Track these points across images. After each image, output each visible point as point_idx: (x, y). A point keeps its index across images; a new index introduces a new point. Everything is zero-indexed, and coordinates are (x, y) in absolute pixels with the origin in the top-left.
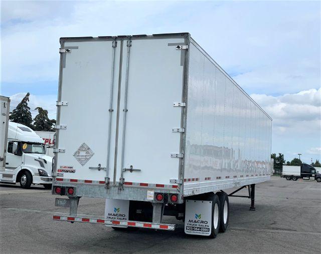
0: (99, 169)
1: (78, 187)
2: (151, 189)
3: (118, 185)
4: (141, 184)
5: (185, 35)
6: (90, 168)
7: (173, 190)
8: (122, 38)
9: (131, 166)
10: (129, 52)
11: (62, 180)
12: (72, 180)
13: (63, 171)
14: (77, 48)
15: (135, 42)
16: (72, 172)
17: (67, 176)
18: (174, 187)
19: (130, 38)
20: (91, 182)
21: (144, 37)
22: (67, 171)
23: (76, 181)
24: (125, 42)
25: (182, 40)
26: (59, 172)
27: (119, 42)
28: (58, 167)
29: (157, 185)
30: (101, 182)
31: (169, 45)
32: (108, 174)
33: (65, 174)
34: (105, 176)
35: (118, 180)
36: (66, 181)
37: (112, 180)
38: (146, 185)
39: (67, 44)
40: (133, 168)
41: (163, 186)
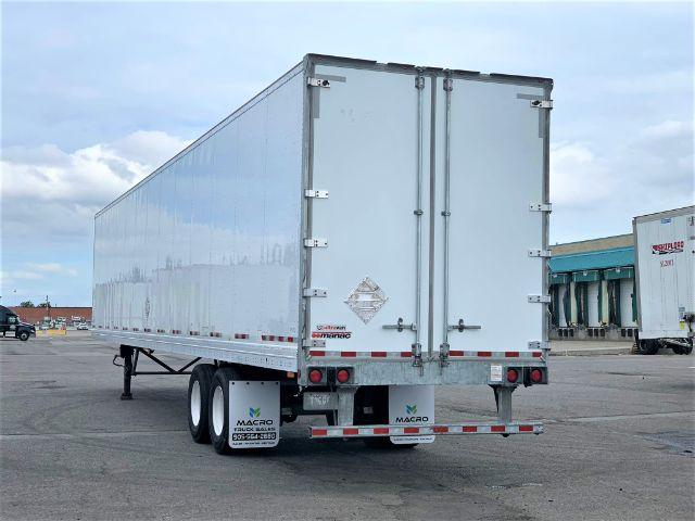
0: (400, 328)
1: (358, 366)
2: (498, 362)
3: (437, 357)
4: (480, 354)
5: (547, 84)
6: (385, 327)
7: (533, 361)
8: (434, 72)
9: (461, 321)
10: (448, 103)
11: (322, 354)
12: (344, 354)
13: (324, 335)
14: (342, 79)
15: (457, 83)
16: (345, 336)
17: (334, 346)
18: (535, 355)
19: (449, 74)
20: (384, 354)
21: (473, 75)
22: (334, 336)
23: (353, 354)
24: (440, 80)
25: (539, 91)
26: (316, 339)
27: (428, 80)
28: (313, 328)
29: (508, 354)
30: (404, 354)
31: (519, 96)
32: (417, 338)
33: (328, 340)
34: (412, 342)
35: (436, 348)
36: (332, 357)
37: (425, 349)
38: (488, 354)
40: (465, 324)
41: (516, 354)
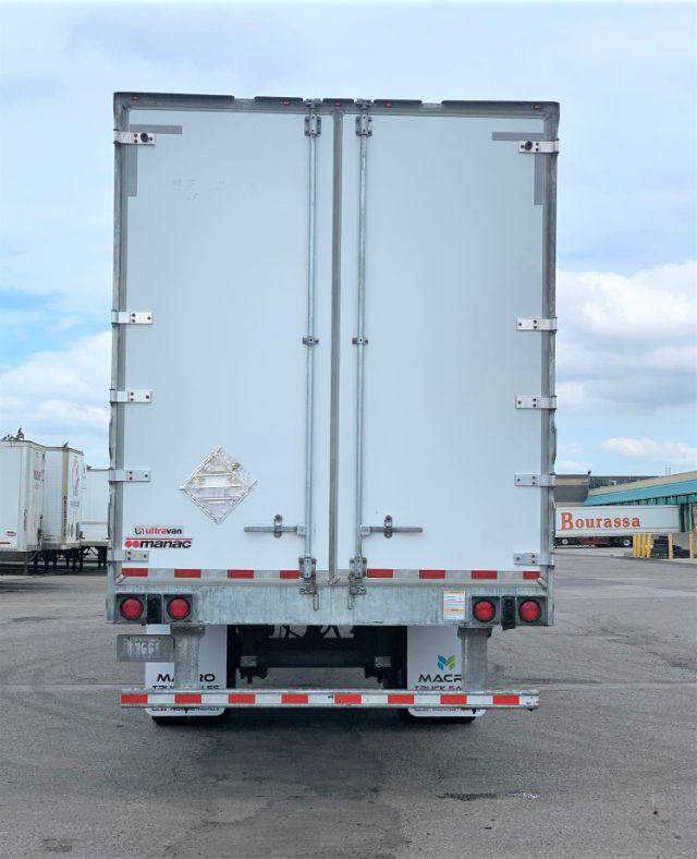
0: (278, 532)
1: (205, 596)
2: (457, 587)
3: (345, 579)
4: (424, 574)
5: (548, 111)
6: (248, 530)
7: (523, 587)
8: (337, 106)
9: (389, 519)
10: (363, 155)
11: (143, 572)
12: (179, 573)
13: (145, 543)
14: (177, 130)
15: (380, 123)
16: (181, 544)
17: (162, 561)
18: (527, 575)
19: (365, 107)
20: (249, 574)
21: (411, 106)
22: (162, 544)
23: (196, 573)
24: (349, 121)
25: (536, 125)
26: (132, 548)
27: (328, 121)
28: (127, 532)
29: (476, 575)
30: (285, 574)
31: (497, 136)
32: (308, 547)
33: (153, 552)
34: (301, 554)
35: (343, 564)
36: (160, 577)
37: (322, 565)
38: (441, 574)
39: (138, 116)
40: (395, 524)
41: (492, 575)
